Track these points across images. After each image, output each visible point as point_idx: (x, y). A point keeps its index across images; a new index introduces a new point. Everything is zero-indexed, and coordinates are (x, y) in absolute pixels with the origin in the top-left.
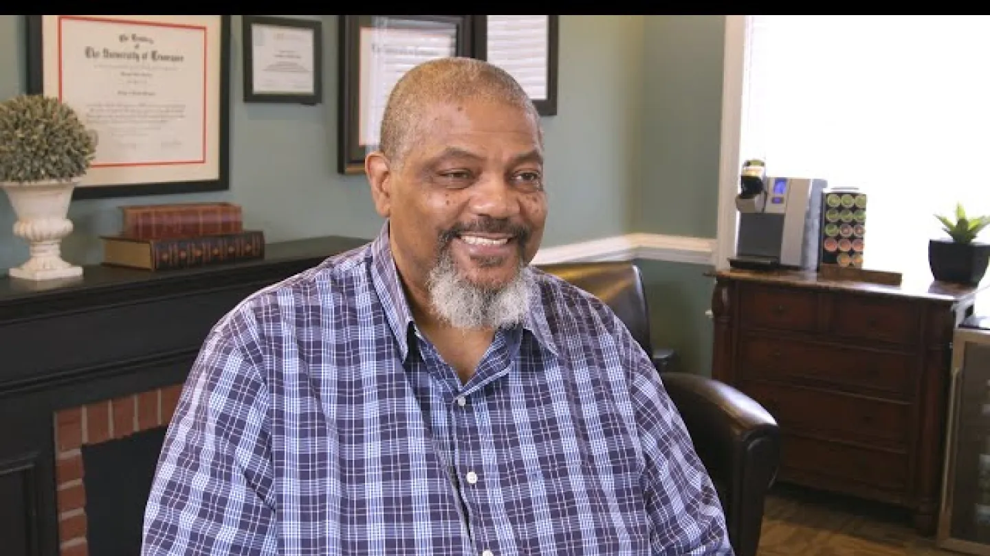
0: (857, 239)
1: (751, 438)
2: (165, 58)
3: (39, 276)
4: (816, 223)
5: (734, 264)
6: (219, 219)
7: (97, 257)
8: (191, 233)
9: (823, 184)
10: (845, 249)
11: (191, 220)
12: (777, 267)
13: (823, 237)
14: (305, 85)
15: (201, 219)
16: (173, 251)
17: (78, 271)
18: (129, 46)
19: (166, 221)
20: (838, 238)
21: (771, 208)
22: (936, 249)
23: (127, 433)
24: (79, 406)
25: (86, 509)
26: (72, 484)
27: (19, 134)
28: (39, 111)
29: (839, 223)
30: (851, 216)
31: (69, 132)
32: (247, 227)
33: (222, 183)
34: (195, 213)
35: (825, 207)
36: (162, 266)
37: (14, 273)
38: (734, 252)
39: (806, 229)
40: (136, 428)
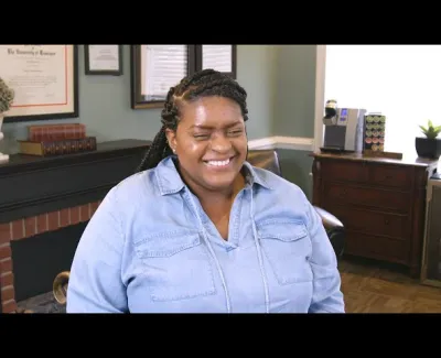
0: (381, 137)
1: (331, 233)
2: (46, 54)
4: (362, 130)
5: (322, 150)
6: (74, 131)
7: (16, 150)
8: (62, 138)
9: (364, 111)
10: (375, 142)
11: (60, 132)
12: (344, 152)
13: (365, 137)
14: (115, 66)
15: (65, 131)
16: (52, 147)
17: (6, 157)
18: (29, 48)
19: (49, 132)
20: (372, 137)
21: (340, 123)
22: (419, 142)
23: (32, 235)
24: (8, 222)
25: (13, 270)
26: (5, 260)
29: (372, 130)
30: (378, 126)
31: (1, 90)
32: (88, 134)
33: (75, 114)
34: (63, 128)
35: (366, 122)
36: (48, 154)
38: (322, 145)
39: (357, 133)
40: (36, 233)
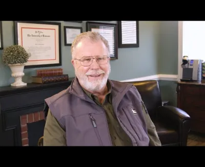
1: (184, 121)
2: (46, 36)
3: (17, 85)
4: (201, 70)
5: (181, 80)
6: (58, 72)
7: (31, 82)
8: (52, 75)
9: (203, 61)
11: (51, 72)
12: (192, 81)
13: (202, 73)
15: (53, 72)
16: (47, 79)
17: (26, 84)
18: (37, 34)
19: (45, 72)
21: (190, 67)
23: (37, 120)
24: (26, 114)
25: (28, 138)
26: (24, 132)
27: (11, 53)
28: (16, 49)
31: (23, 53)
32: (64, 73)
33: (60, 64)
35: (203, 66)
36: (45, 83)
37: (12, 85)
38: (181, 78)
40: (39, 120)
